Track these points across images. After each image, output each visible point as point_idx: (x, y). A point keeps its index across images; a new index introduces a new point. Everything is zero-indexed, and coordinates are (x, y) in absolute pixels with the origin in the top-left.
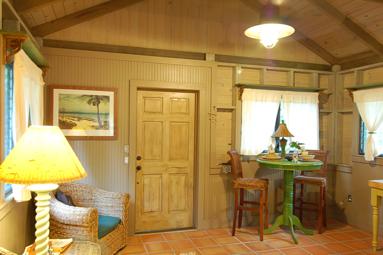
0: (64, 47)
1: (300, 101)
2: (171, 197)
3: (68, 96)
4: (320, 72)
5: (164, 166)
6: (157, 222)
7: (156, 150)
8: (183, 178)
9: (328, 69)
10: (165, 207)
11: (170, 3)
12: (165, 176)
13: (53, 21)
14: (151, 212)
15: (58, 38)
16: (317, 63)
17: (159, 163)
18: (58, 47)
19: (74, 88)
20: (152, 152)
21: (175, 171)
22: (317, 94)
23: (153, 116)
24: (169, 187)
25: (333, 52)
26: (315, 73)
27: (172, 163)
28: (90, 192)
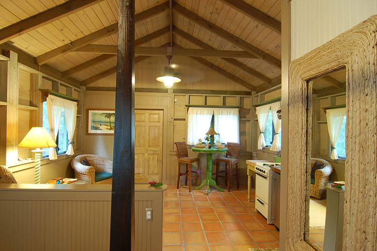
0: (95, 90)
1: (226, 114)
2: (149, 166)
3: (95, 114)
4: (241, 96)
5: (146, 150)
6: (142, 179)
7: (141, 141)
8: (156, 157)
9: (249, 94)
10: (146, 171)
11: (150, 63)
12: (146, 155)
13: (90, 78)
14: (139, 174)
15: (94, 86)
16: (242, 90)
17: (143, 148)
18: (93, 90)
19: (98, 110)
20: (139, 142)
21: (152, 152)
22: (238, 109)
23: (140, 123)
24: (148, 161)
25: (252, 84)
26: (238, 97)
27: (150, 148)
28: (103, 161)
